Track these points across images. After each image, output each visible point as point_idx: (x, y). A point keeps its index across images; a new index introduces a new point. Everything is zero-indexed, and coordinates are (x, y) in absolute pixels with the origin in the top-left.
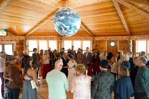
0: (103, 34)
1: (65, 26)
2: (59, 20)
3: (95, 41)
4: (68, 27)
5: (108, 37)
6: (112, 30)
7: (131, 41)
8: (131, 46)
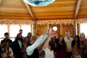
0: (47, 17)
3: (37, 26)
5: (52, 21)
6: (60, 12)
7: (76, 24)
8: (77, 30)
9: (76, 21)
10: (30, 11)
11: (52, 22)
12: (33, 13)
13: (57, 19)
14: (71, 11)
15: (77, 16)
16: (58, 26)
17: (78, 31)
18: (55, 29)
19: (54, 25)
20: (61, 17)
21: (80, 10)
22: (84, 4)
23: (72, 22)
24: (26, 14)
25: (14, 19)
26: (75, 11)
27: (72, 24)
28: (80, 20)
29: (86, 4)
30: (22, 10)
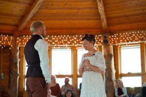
7: (18, 48)
8: (19, 60)
9: (18, 40)
15: (25, 29)
22: (48, 5)
23: (9, 41)
27: (10, 46)
28: (26, 38)
29: (52, 5)
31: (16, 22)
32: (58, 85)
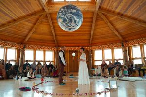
0: (67, 44)
1: (76, 19)
2: (71, 13)
4: (78, 20)
6: (78, 40)
7: (91, 51)
9: (91, 48)
10: (55, 38)
11: (72, 48)
12: (57, 40)
13: (75, 46)
14: (87, 40)
15: (92, 44)
16: (76, 52)
17: (92, 56)
18: (74, 54)
19: (73, 52)
20: (78, 44)
21: (93, 39)
23: (88, 48)
24: (52, 41)
25: (41, 45)
26: (89, 40)
27: (88, 50)
28: (94, 47)
29: (97, 34)
30: (48, 37)
31: (88, 42)
32: (106, 63)
